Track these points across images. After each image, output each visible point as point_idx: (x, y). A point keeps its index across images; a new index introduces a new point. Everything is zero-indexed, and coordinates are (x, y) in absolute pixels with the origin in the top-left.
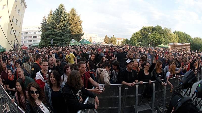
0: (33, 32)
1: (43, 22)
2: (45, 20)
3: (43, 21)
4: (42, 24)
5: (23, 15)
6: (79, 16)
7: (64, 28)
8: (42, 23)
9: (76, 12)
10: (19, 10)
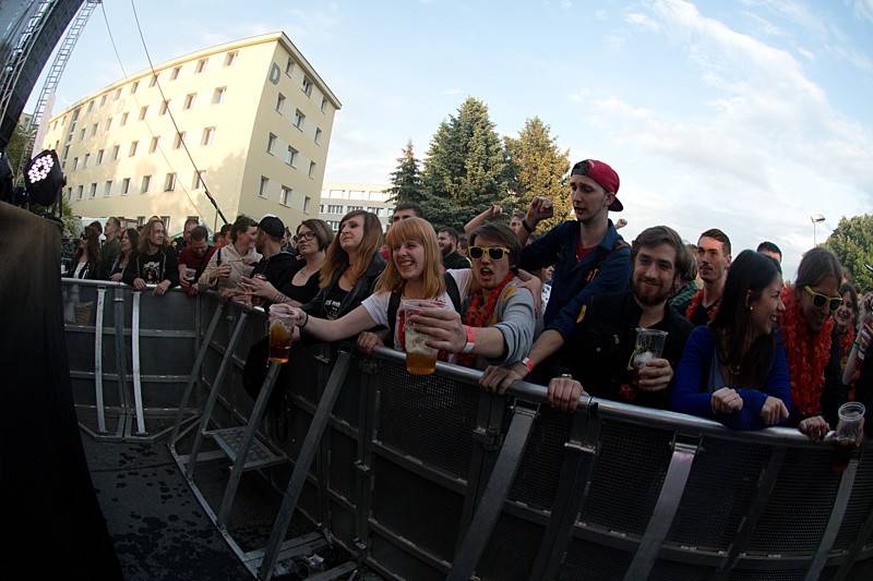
0: (386, 209)
1: (401, 170)
2: (412, 161)
3: (400, 164)
4: (399, 174)
5: (322, 134)
6: (562, 152)
7: (485, 197)
8: (397, 171)
9: (550, 138)
10: (300, 116)
